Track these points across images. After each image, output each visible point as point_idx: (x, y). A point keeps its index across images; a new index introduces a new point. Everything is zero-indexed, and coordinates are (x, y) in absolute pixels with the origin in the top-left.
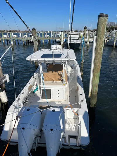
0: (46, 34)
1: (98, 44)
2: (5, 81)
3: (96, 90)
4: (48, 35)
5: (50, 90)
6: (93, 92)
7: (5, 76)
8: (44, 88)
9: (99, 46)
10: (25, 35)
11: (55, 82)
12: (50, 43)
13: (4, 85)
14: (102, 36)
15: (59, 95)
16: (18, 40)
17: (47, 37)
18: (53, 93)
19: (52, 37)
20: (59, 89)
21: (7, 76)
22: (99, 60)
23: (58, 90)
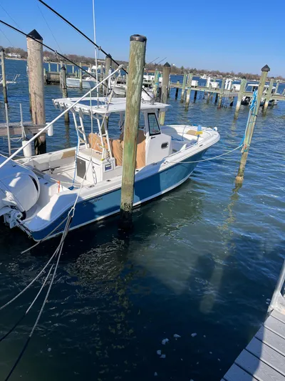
2: (45, 131)
5: (85, 163)
13: (41, 138)
20: (95, 165)
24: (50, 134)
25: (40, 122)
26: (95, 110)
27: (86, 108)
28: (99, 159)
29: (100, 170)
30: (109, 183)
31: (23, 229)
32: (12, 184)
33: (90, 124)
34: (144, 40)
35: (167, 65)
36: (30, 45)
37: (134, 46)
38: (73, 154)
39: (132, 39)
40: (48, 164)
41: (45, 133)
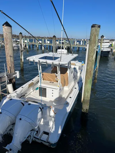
0: (76, 41)
1: (90, 52)
2: (15, 76)
3: (87, 95)
4: (78, 43)
5: (46, 89)
6: (85, 97)
7: (16, 73)
8: (41, 86)
9: (91, 53)
10: (57, 42)
11: (52, 83)
12: (79, 50)
13: (14, 80)
14: (93, 44)
15: (53, 95)
16: (50, 46)
17: (77, 45)
18: (49, 92)
19: (81, 45)
20: (53, 89)
21: (18, 73)
22: (90, 67)
23: (53, 91)
24: (18, 77)
25: (13, 72)
30: (72, 99)
40: (22, 93)
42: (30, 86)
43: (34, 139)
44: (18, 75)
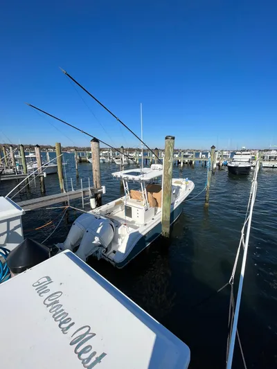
2: (100, 191)
4: (203, 155)
5: (131, 208)
6: (163, 218)
7: (102, 188)
8: (127, 204)
13: (99, 195)
14: (167, 157)
15: (138, 215)
20: (138, 209)
24: (104, 192)
25: (98, 186)
26: (136, 178)
27: (131, 177)
28: (141, 205)
29: (142, 212)
30: (154, 221)
31: (107, 259)
32: (98, 231)
33: (135, 186)
34: (173, 138)
35: (156, 149)
36: (93, 145)
37: (169, 142)
38: (121, 202)
39: (166, 138)
40: (107, 211)
41: (101, 193)
42: (116, 204)
43: (103, 257)
44: (104, 190)
